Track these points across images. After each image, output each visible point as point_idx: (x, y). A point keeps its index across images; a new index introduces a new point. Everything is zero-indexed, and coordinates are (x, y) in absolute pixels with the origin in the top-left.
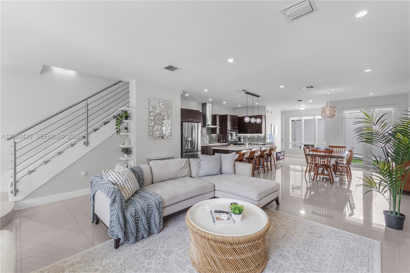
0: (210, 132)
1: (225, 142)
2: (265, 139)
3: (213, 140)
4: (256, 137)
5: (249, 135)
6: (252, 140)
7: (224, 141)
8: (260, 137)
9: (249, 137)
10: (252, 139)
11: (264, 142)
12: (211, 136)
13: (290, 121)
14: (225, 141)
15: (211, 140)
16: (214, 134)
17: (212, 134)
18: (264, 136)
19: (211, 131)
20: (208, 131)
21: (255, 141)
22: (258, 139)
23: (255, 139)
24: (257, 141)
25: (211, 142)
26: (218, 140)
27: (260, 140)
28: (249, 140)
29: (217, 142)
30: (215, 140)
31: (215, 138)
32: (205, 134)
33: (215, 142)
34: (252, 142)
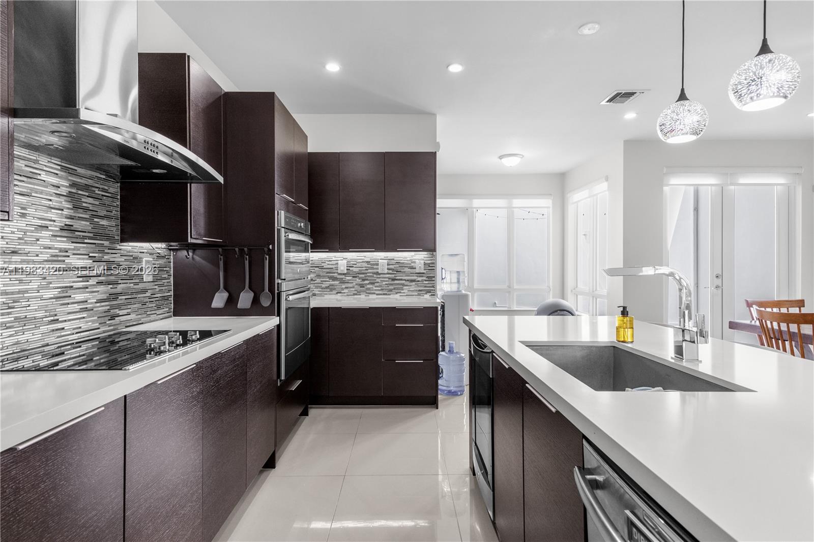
0: (112, 225)
1: (256, 309)
2: (431, 279)
3: (132, 296)
4: (383, 268)
5: (342, 259)
6: (362, 286)
7: (245, 299)
8: (406, 270)
9: (343, 268)
10: (358, 281)
11: (428, 292)
14: (256, 301)
15: (113, 296)
16: (146, 246)
17: (123, 240)
18: (425, 264)
19: (116, 212)
20: (87, 202)
21: (380, 289)
22: (397, 280)
23: (378, 280)
24: (391, 290)
25: (113, 318)
26: (172, 293)
27: (403, 285)
28: (344, 287)
29: (172, 314)
30: (148, 294)
31: (150, 279)
32: (45, 233)
33: (153, 317)
34: (358, 293)
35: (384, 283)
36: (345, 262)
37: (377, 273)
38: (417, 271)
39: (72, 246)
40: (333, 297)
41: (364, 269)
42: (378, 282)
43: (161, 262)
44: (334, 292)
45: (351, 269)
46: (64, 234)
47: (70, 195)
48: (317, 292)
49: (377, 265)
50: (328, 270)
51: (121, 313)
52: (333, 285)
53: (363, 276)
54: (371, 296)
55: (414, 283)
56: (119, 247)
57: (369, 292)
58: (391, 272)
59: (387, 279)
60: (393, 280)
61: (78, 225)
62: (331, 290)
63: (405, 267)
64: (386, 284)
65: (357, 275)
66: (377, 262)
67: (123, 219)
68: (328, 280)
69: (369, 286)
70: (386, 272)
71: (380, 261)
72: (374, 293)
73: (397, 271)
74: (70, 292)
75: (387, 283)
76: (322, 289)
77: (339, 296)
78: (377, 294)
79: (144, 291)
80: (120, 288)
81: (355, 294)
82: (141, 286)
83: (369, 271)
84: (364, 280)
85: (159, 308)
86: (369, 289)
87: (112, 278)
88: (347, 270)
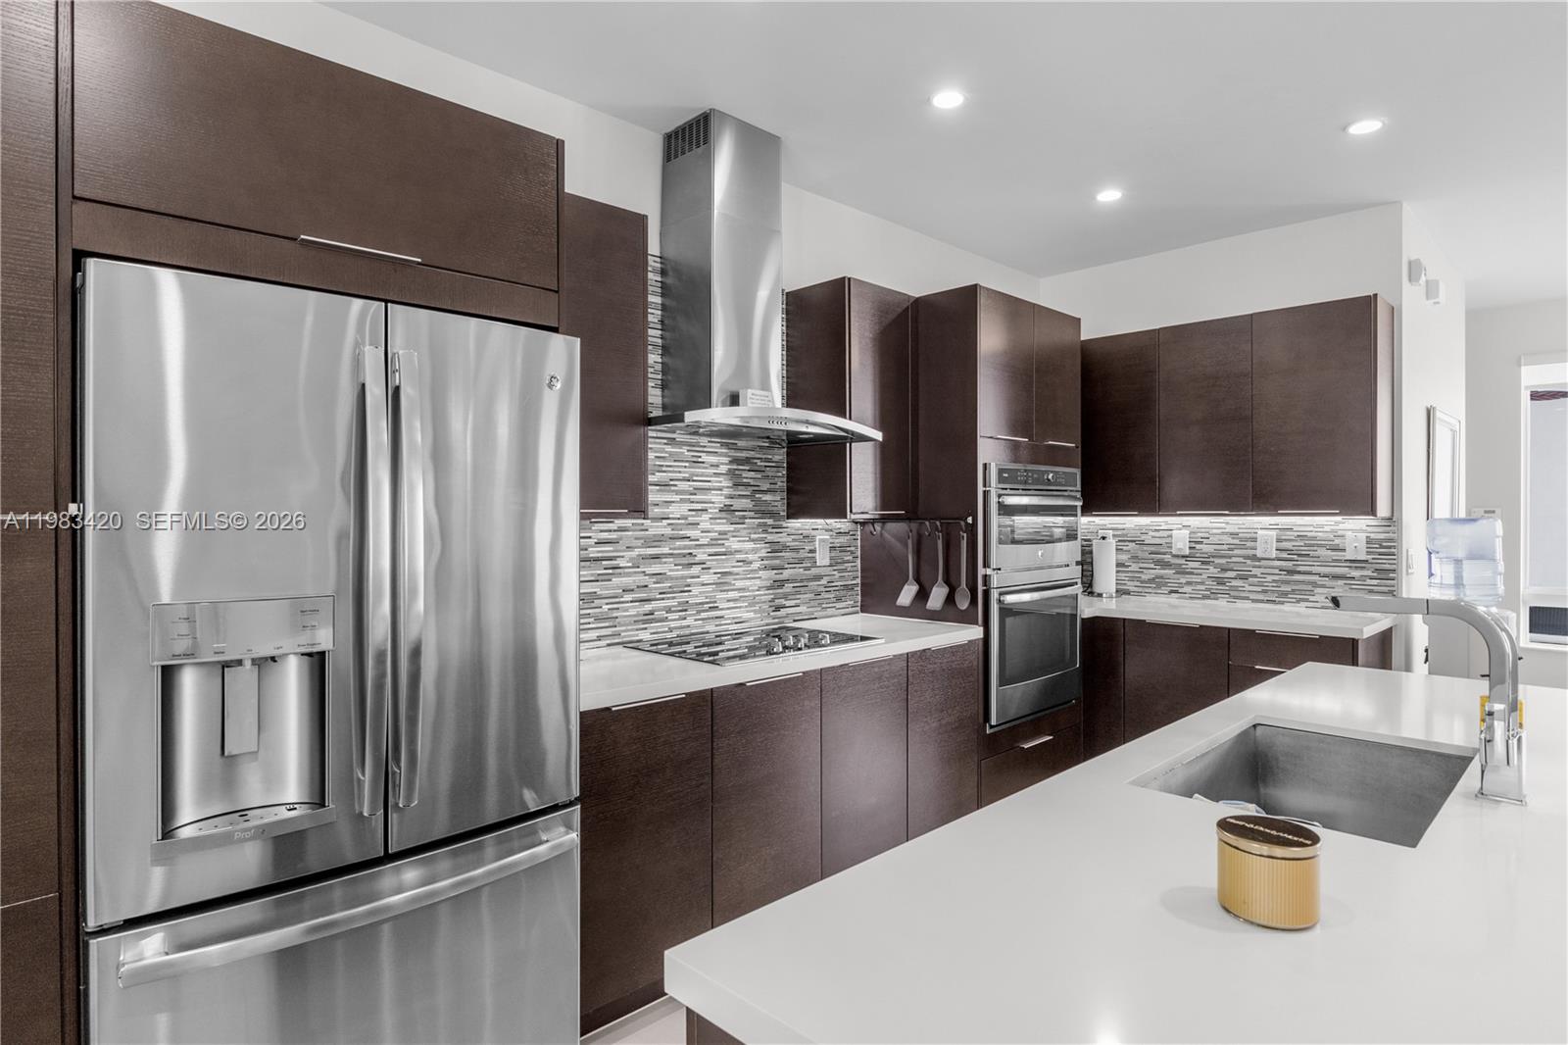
0: (777, 500)
1: (950, 612)
2: (1387, 574)
3: (801, 584)
4: (1267, 546)
5: (1180, 529)
6: (1220, 581)
7: (937, 596)
8: (1322, 552)
9: (1181, 542)
10: (1213, 571)
12: (783, 538)
13: (1523, 391)
14: (950, 599)
15: (779, 584)
16: (820, 522)
17: (790, 516)
18: (1369, 541)
19: (782, 484)
20: (748, 476)
21: (1259, 589)
22: (1299, 573)
23: (1255, 571)
24: (1285, 594)
25: (778, 609)
26: (859, 581)
27: (1315, 584)
28: (1183, 581)
29: (859, 609)
30: (824, 582)
31: (827, 562)
32: (705, 517)
33: (830, 612)
34: (1212, 595)
35: (1270, 578)
36: (1186, 532)
37: (1254, 558)
38: (1349, 555)
39: (732, 528)
40: (1163, 599)
41: (1225, 547)
42: (1255, 576)
43: (843, 540)
44: (1165, 590)
45: (1198, 546)
46: (724, 515)
47: (731, 473)
48: (1132, 589)
49: (1255, 540)
50: (1153, 549)
51: (788, 603)
52: (1162, 577)
53: (1223, 561)
54: (1240, 604)
55: (1341, 582)
56: (785, 525)
57: (1235, 596)
58: (1285, 555)
59: (1277, 571)
60: (1291, 572)
61: (738, 504)
62: (1159, 586)
63: (1319, 546)
64: (1274, 581)
65: (1212, 559)
66: (1255, 535)
67: (790, 491)
68: (1152, 566)
69: (1235, 583)
70: (1274, 556)
71: (1260, 532)
72: (1247, 598)
73: (1299, 555)
74: (729, 579)
75: (1276, 578)
76: (1142, 582)
77: (1173, 599)
78: (1254, 601)
79: (818, 578)
80: (786, 574)
81: (1205, 597)
82: (814, 571)
83: (1236, 552)
84: (1224, 570)
85: (839, 600)
86: (1235, 588)
87: (777, 562)
88: (1190, 548)
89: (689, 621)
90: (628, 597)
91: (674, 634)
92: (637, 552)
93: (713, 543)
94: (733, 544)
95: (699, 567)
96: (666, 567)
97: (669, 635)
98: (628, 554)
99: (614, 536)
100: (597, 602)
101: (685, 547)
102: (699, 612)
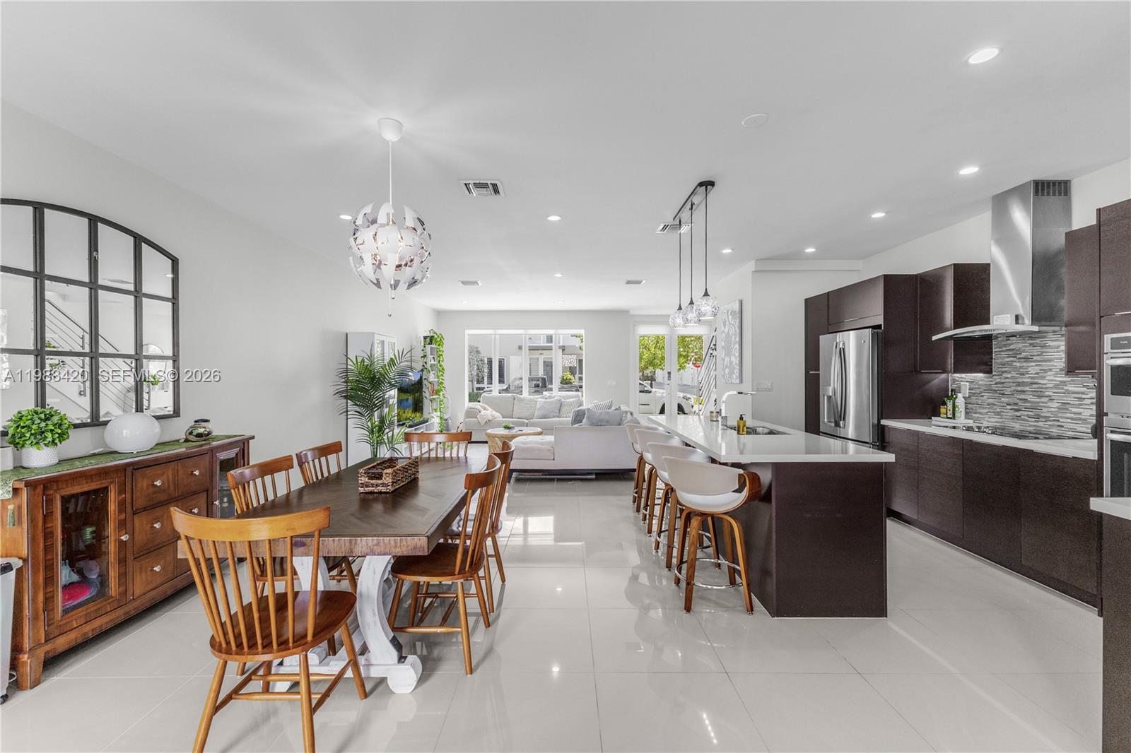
89: (1041, 424)
90: (1009, 407)
91: (1032, 428)
92: (1013, 388)
93: (1056, 386)
94: (1071, 388)
95: (1047, 399)
96: (1029, 397)
97: (1029, 428)
98: (1009, 389)
99: (1003, 381)
100: (995, 407)
101: (1039, 388)
102: (1046, 421)
